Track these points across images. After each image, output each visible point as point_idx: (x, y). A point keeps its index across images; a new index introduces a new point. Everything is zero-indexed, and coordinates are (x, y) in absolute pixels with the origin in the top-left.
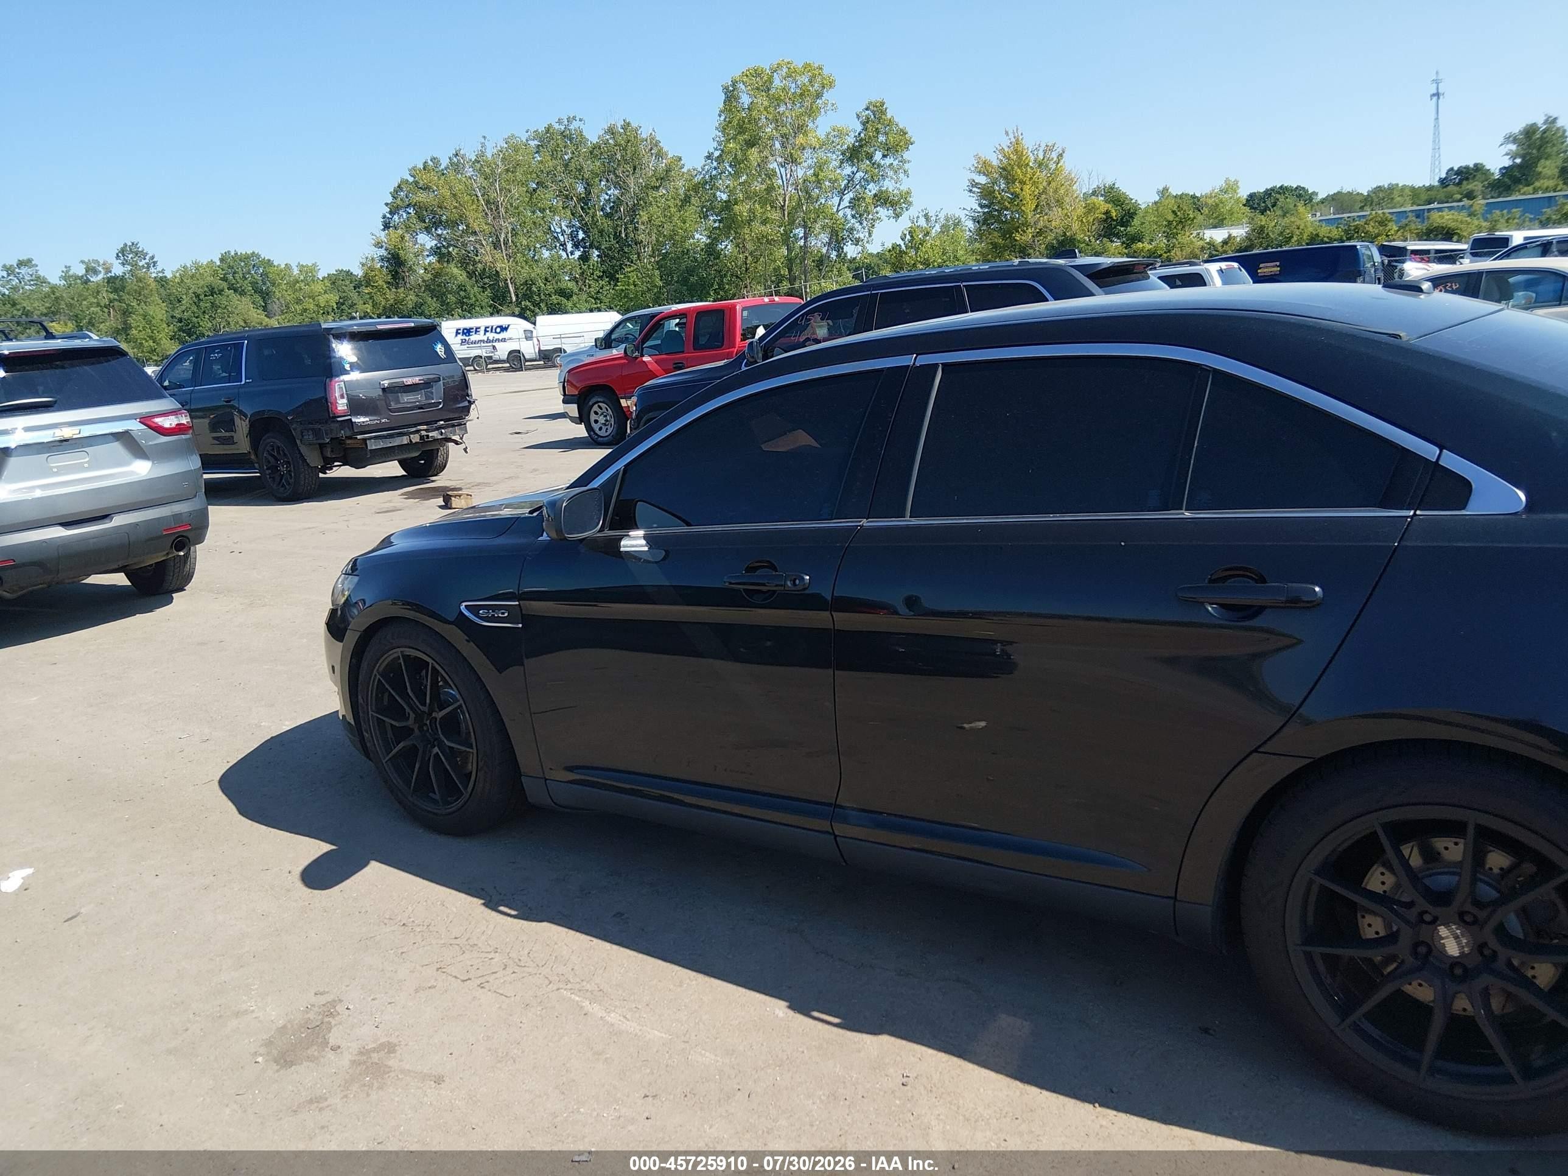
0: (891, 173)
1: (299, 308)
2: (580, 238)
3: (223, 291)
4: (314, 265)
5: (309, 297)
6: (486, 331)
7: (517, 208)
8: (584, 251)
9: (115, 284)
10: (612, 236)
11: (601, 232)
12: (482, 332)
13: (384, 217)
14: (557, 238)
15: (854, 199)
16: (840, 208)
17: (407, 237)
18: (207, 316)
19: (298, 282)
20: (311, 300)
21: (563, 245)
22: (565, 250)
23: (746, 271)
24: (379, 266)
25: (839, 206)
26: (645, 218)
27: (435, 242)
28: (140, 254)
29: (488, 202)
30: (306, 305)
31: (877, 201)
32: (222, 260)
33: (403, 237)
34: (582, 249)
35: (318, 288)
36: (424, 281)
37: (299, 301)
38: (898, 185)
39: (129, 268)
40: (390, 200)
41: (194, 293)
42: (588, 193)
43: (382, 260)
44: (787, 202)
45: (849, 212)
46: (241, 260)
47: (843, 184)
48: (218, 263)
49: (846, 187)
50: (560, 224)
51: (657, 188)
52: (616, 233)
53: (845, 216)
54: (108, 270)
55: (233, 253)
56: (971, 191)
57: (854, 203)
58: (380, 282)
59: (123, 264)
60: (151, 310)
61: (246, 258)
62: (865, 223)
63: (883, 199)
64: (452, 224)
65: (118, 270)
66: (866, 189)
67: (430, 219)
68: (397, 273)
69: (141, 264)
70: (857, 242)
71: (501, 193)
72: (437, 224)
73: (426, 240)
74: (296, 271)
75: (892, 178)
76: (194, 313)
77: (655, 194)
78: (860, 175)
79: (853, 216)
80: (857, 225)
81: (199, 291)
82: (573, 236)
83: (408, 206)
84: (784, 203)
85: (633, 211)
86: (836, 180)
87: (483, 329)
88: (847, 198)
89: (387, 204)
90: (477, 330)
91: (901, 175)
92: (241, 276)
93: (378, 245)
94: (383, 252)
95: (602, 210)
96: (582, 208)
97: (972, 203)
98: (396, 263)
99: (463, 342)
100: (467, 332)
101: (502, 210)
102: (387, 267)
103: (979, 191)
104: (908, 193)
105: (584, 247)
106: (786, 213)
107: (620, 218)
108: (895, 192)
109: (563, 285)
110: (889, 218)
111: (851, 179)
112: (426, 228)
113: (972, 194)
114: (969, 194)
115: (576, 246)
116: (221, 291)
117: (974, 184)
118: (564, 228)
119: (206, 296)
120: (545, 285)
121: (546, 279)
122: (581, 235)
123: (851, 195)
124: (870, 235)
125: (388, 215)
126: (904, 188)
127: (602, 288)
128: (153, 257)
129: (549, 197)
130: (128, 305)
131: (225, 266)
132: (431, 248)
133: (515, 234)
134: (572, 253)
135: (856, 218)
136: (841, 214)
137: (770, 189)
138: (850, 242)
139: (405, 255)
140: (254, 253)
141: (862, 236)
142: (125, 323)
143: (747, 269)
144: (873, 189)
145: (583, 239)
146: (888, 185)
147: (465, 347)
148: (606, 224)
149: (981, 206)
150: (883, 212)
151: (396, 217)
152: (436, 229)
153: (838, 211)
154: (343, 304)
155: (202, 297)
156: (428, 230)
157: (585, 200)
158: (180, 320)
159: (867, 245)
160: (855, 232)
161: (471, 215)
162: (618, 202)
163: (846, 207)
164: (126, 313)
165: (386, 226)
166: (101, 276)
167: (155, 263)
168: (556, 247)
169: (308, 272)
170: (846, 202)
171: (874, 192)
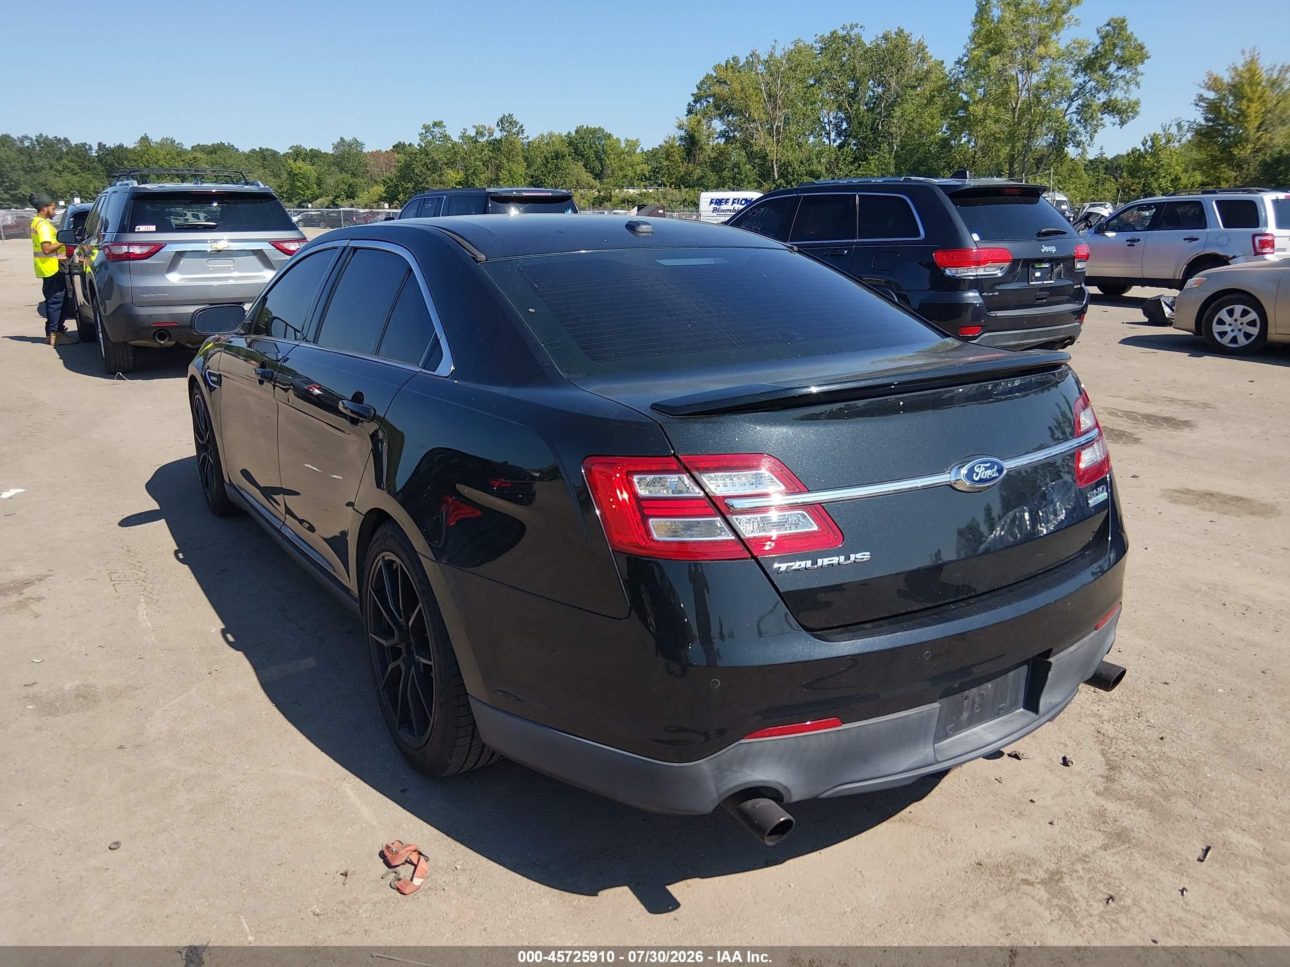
0: (1121, 83)
1: (621, 174)
2: (844, 127)
3: (564, 156)
4: (638, 140)
5: (630, 166)
6: (733, 202)
7: (791, 101)
8: (845, 139)
9: (496, 145)
10: (868, 128)
11: (860, 123)
12: (730, 203)
13: (689, 104)
14: (824, 128)
15: (1082, 106)
16: (1068, 113)
17: (704, 122)
18: (551, 175)
19: (623, 153)
20: (631, 168)
21: (829, 134)
22: (829, 138)
23: (973, 164)
24: (678, 144)
25: (1069, 112)
26: (898, 114)
27: (725, 127)
28: (513, 123)
29: (769, 96)
30: (625, 172)
31: (1105, 108)
32: (577, 132)
33: (699, 122)
34: (843, 138)
35: (637, 159)
36: (710, 158)
37: (621, 169)
38: (1127, 96)
39: (505, 134)
40: (695, 91)
41: (545, 156)
42: (856, 90)
43: (681, 139)
44: (1019, 105)
45: (1075, 117)
46: (590, 133)
47: (1073, 92)
48: (574, 134)
49: (1077, 94)
50: (829, 115)
51: (914, 88)
52: (873, 125)
53: (1071, 120)
54: (491, 134)
55: (585, 127)
56: (1197, 105)
57: (1084, 108)
58: (677, 157)
59: (501, 130)
60: (514, 167)
61: (594, 131)
62: (1089, 129)
63: (1110, 107)
64: (740, 112)
65: (498, 135)
66: (1095, 97)
67: (723, 108)
68: (690, 150)
69: (514, 131)
70: (1078, 145)
71: (781, 87)
72: (729, 112)
73: (717, 125)
74: (623, 145)
75: (1122, 88)
76: (542, 172)
77: (912, 93)
78: (1093, 83)
79: (1079, 122)
80: (1081, 130)
81: (548, 155)
82: (837, 126)
83: (710, 96)
84: (1016, 106)
85: (892, 105)
86: (1066, 88)
87: (731, 200)
88: (1075, 104)
89: (693, 95)
90: (727, 201)
91: (1133, 87)
92: (588, 145)
93: (680, 127)
94: (683, 133)
95: (866, 105)
96: (849, 102)
97: (1198, 117)
98: (691, 142)
99: (715, 210)
100: (719, 202)
101: (780, 102)
102: (684, 146)
103: (1205, 105)
104: (1137, 103)
105: (845, 137)
106: (1016, 116)
107: (880, 113)
108: (1123, 101)
109: (814, 168)
110: (1114, 124)
111: (1082, 87)
112: (720, 115)
113: (1198, 108)
114: (1196, 108)
115: (839, 135)
116: (563, 156)
117: (1201, 98)
118: (831, 119)
119: (552, 159)
120: (799, 167)
121: (801, 162)
122: (845, 126)
123: (1080, 102)
124: (1091, 138)
125: (692, 103)
126: (1133, 97)
127: (850, 172)
128: (521, 127)
129: (823, 93)
130: (500, 162)
131: (578, 137)
132: (721, 132)
133: (787, 121)
134: (834, 141)
135: (1081, 123)
136: (1067, 118)
137: (1006, 92)
138: (1072, 144)
139: (699, 136)
140: (600, 128)
141: (1083, 139)
142: (498, 176)
143: (974, 162)
144: (1102, 97)
145: (846, 129)
146: (1118, 94)
147: (715, 214)
148: (867, 119)
149: (1207, 119)
150: (1108, 119)
151: (698, 105)
152: (728, 117)
153: (1065, 116)
154: (658, 173)
155: (550, 160)
156: (721, 117)
157: (853, 96)
158: (532, 177)
159: (1087, 148)
160: (1078, 136)
161: (753, 106)
162: (880, 98)
163: (1073, 113)
164: (499, 168)
165: (690, 112)
166: (485, 138)
167: (523, 131)
168: (821, 135)
169: (632, 145)
170: (1073, 108)
171: (1102, 100)
